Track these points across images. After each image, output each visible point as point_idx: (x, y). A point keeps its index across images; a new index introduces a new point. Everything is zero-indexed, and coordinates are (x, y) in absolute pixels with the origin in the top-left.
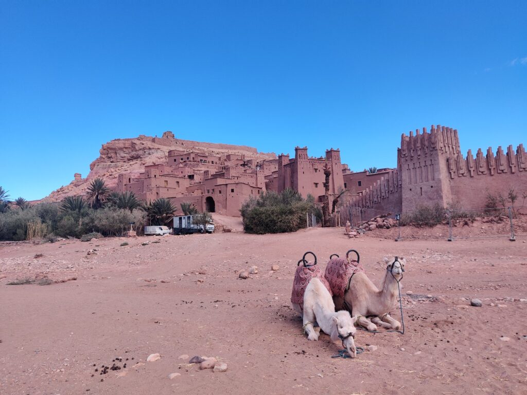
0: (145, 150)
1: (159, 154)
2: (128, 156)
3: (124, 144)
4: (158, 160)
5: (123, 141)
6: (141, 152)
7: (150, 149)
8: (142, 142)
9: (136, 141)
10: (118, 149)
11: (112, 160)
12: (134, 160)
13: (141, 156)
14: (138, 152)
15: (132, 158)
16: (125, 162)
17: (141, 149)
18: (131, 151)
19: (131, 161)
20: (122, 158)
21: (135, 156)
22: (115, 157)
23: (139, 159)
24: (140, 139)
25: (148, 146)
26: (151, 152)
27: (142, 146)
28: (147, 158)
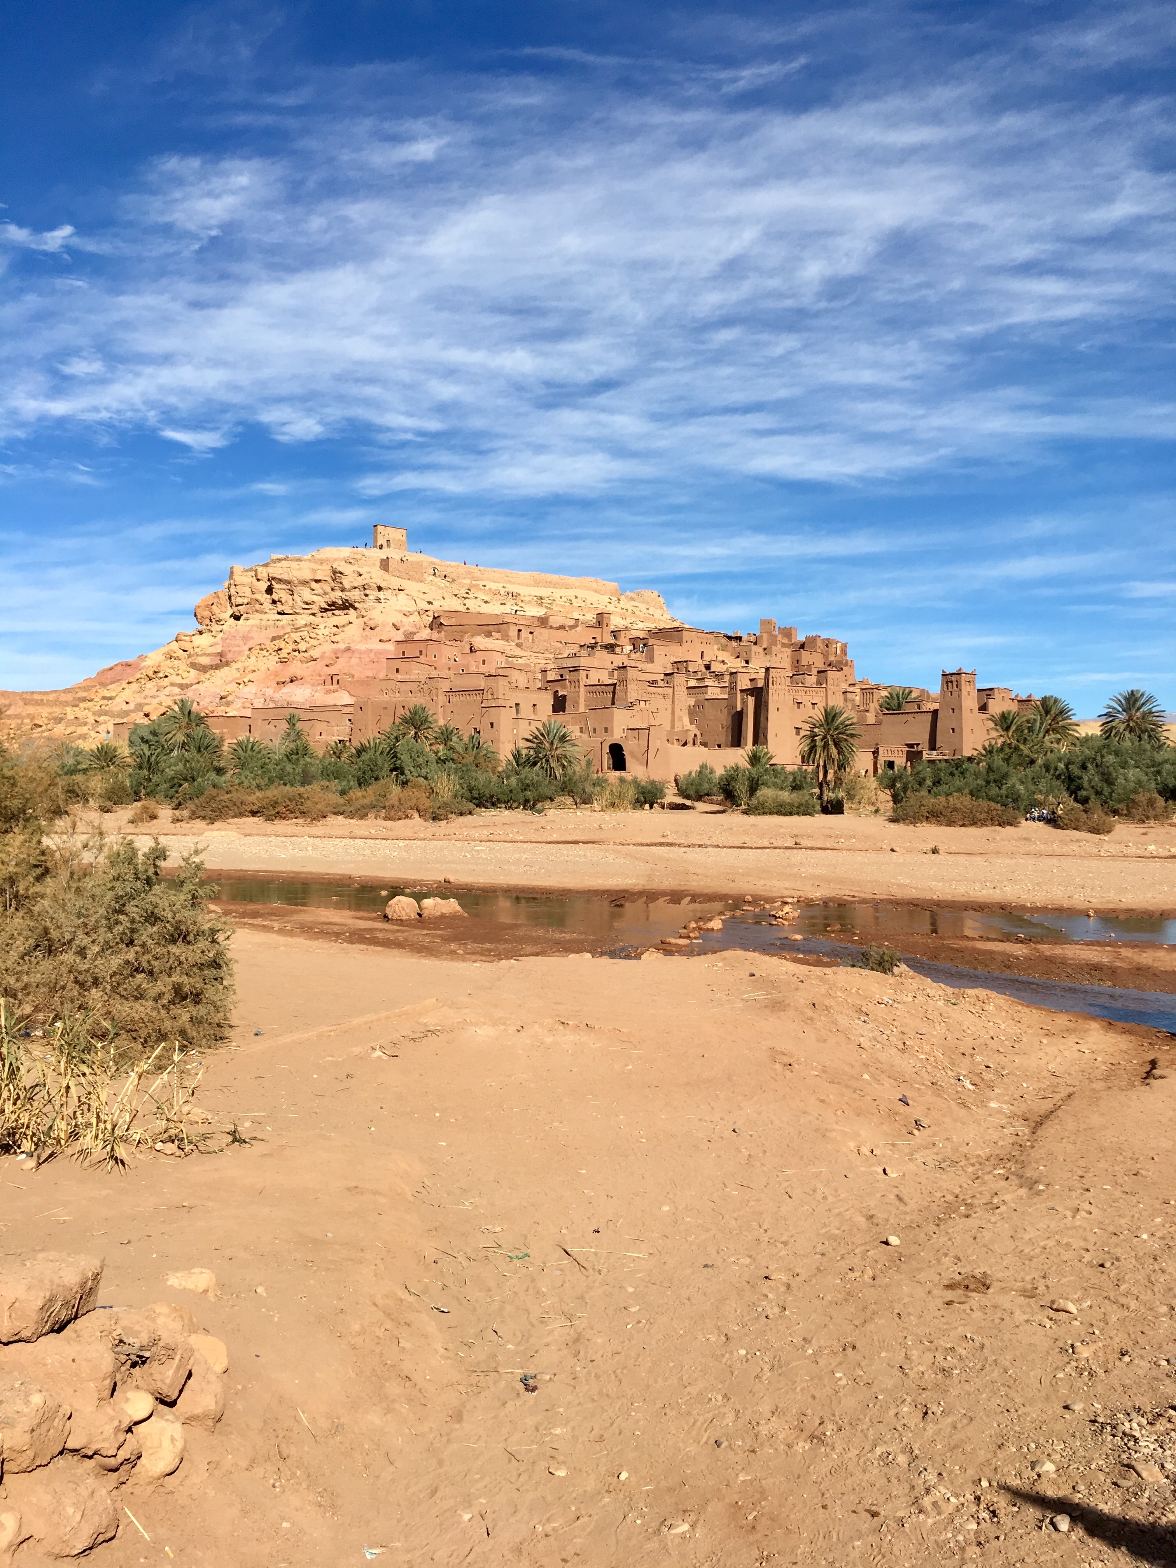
0: (367, 592)
1: (405, 604)
2: (321, 602)
3: (313, 571)
4: (404, 619)
5: (311, 565)
6: (354, 595)
7: (380, 589)
8: (355, 568)
9: (342, 567)
10: (296, 582)
11: (280, 607)
12: (336, 612)
13: (356, 605)
14: (347, 593)
15: (332, 607)
16: (314, 614)
17: (355, 588)
18: (329, 590)
19: (329, 613)
20: (307, 604)
21: (341, 603)
22: (291, 602)
23: (352, 611)
24: (352, 561)
25: (373, 581)
26: (382, 597)
27: (358, 578)
28: (374, 613)
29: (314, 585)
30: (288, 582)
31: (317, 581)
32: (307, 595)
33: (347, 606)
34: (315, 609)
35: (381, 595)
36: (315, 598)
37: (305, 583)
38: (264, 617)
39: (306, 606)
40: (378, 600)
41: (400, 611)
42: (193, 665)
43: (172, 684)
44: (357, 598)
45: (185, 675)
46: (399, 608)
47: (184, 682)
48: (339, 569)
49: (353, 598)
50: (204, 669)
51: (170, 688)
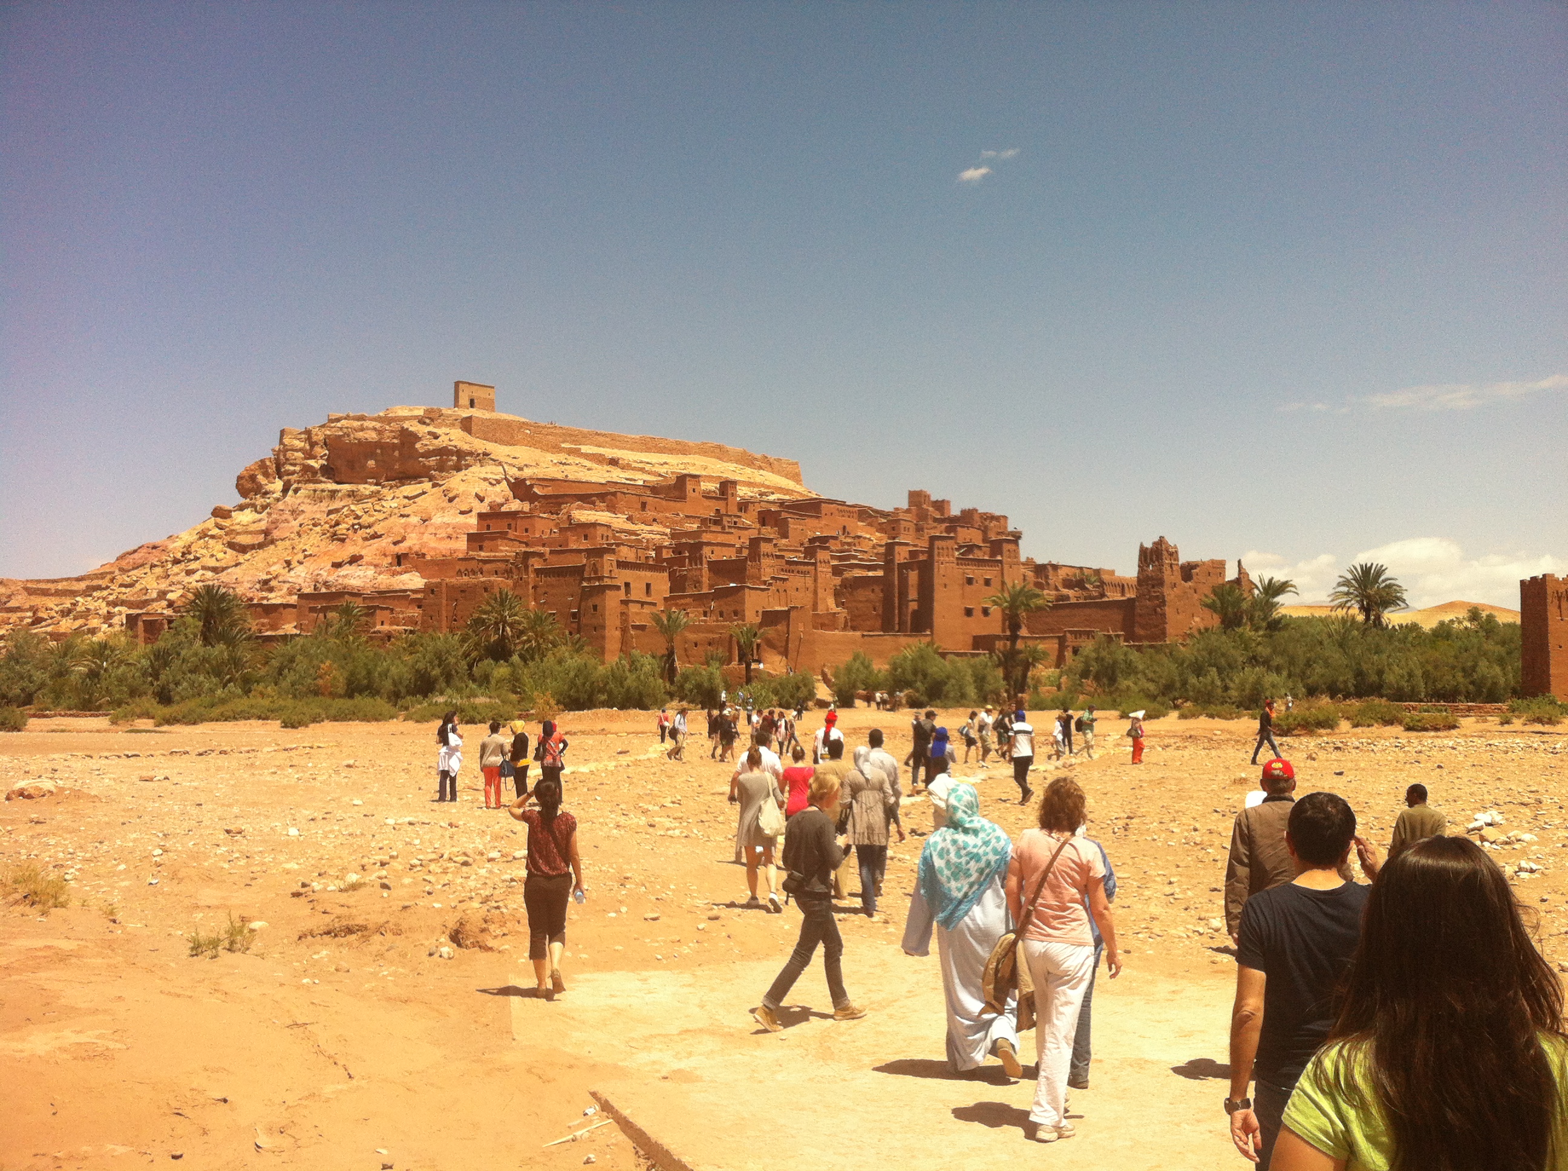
0: (446, 457)
1: (491, 471)
3: (380, 432)
4: (490, 488)
5: (378, 425)
6: (431, 462)
7: (460, 454)
8: (431, 428)
9: (414, 427)
10: (358, 445)
12: (405, 480)
13: (432, 472)
14: (420, 460)
15: (399, 474)
16: (377, 484)
17: (431, 453)
18: (395, 454)
23: (425, 480)
24: (428, 421)
25: (451, 443)
27: (435, 442)
28: (456, 482)
29: (381, 450)
30: (349, 446)
33: (420, 473)
34: (382, 478)
35: (462, 461)
37: (366, 446)
38: (320, 486)
39: (369, 474)
40: (459, 466)
41: (485, 479)
42: (231, 545)
43: (204, 568)
44: (432, 465)
45: (220, 555)
46: (483, 476)
47: (218, 564)
48: (412, 430)
49: (427, 464)
50: (243, 549)
51: (201, 572)
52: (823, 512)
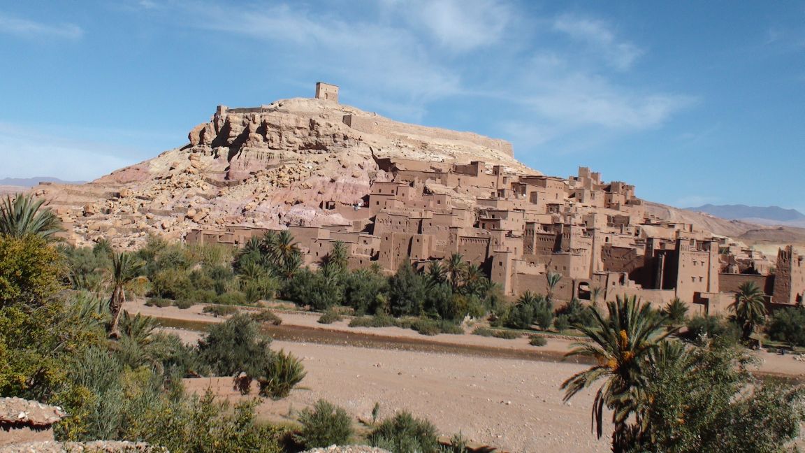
0: (337, 139)
1: (364, 150)
2: (300, 142)
3: (297, 121)
4: (365, 161)
5: (295, 116)
6: (327, 141)
7: (345, 138)
8: (328, 121)
9: (318, 120)
10: (284, 128)
11: (271, 144)
12: (311, 150)
13: (328, 147)
14: (321, 139)
15: (308, 146)
16: (295, 151)
17: (327, 135)
18: (306, 134)
19: (306, 151)
20: (291, 143)
21: (315, 144)
22: (278, 141)
23: (323, 152)
24: (325, 116)
25: (341, 132)
26: (347, 143)
27: (330, 129)
28: (343, 155)
29: (297, 131)
30: (278, 127)
31: (299, 128)
32: (292, 138)
33: (320, 147)
34: (297, 148)
35: (347, 142)
36: (297, 140)
37: (289, 128)
38: (261, 150)
39: (290, 145)
40: (345, 146)
41: (362, 155)
42: (208, 180)
43: (198, 194)
44: (329, 143)
46: (361, 153)
48: (317, 121)
49: (325, 142)
50: (217, 184)
51: (196, 197)
52: (547, 185)
